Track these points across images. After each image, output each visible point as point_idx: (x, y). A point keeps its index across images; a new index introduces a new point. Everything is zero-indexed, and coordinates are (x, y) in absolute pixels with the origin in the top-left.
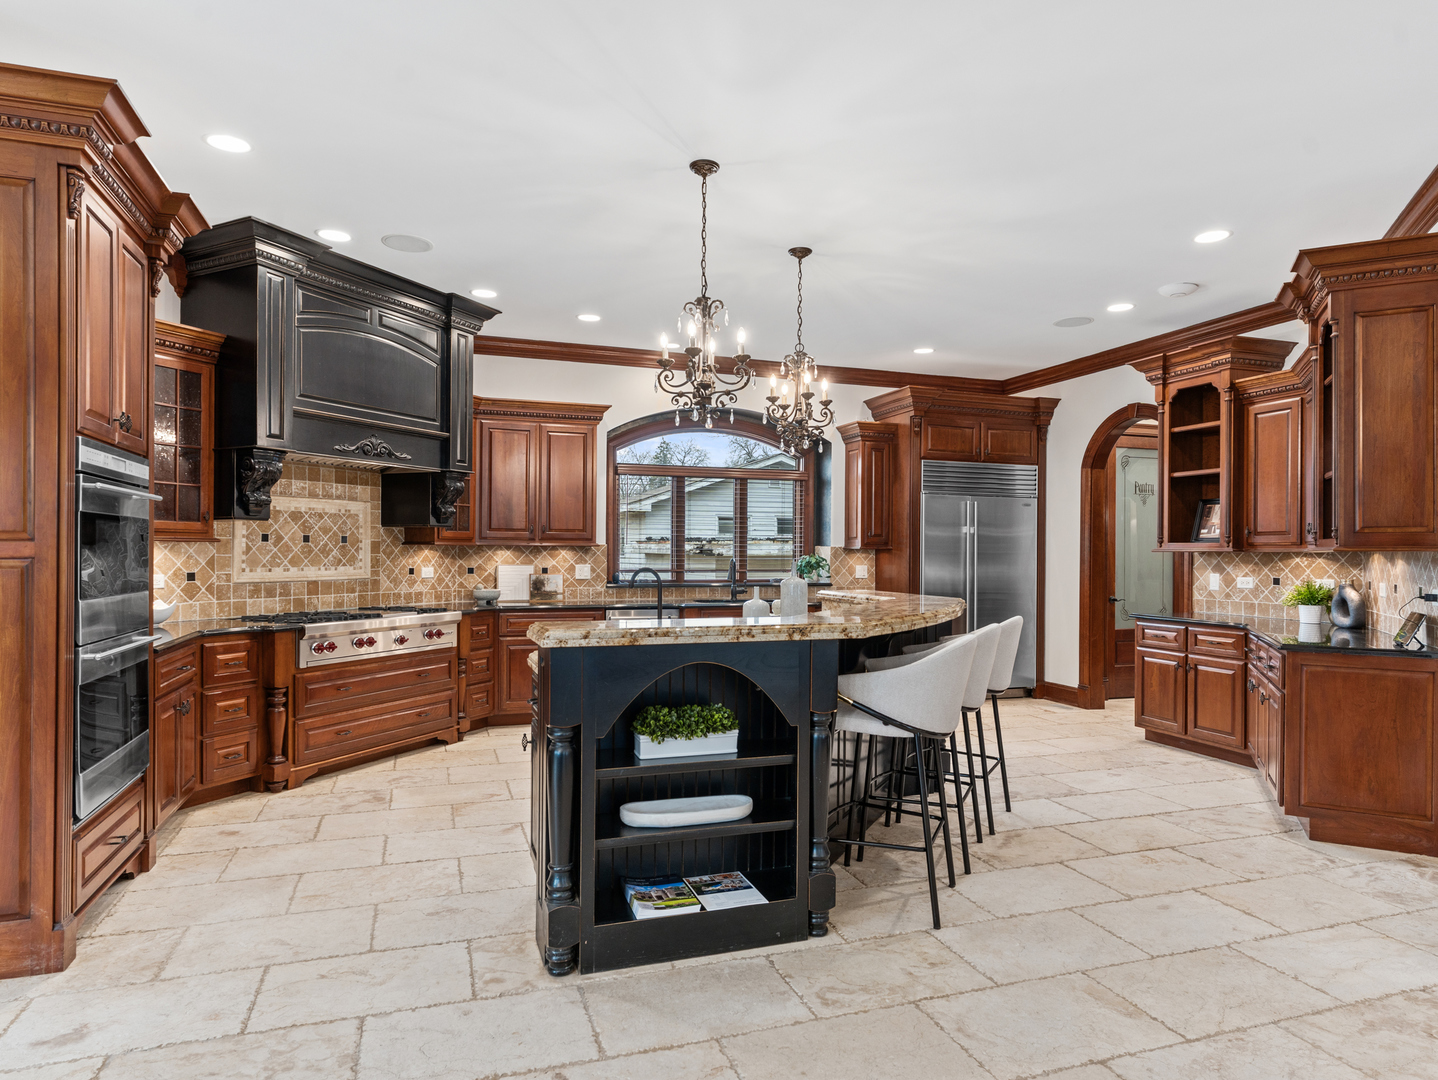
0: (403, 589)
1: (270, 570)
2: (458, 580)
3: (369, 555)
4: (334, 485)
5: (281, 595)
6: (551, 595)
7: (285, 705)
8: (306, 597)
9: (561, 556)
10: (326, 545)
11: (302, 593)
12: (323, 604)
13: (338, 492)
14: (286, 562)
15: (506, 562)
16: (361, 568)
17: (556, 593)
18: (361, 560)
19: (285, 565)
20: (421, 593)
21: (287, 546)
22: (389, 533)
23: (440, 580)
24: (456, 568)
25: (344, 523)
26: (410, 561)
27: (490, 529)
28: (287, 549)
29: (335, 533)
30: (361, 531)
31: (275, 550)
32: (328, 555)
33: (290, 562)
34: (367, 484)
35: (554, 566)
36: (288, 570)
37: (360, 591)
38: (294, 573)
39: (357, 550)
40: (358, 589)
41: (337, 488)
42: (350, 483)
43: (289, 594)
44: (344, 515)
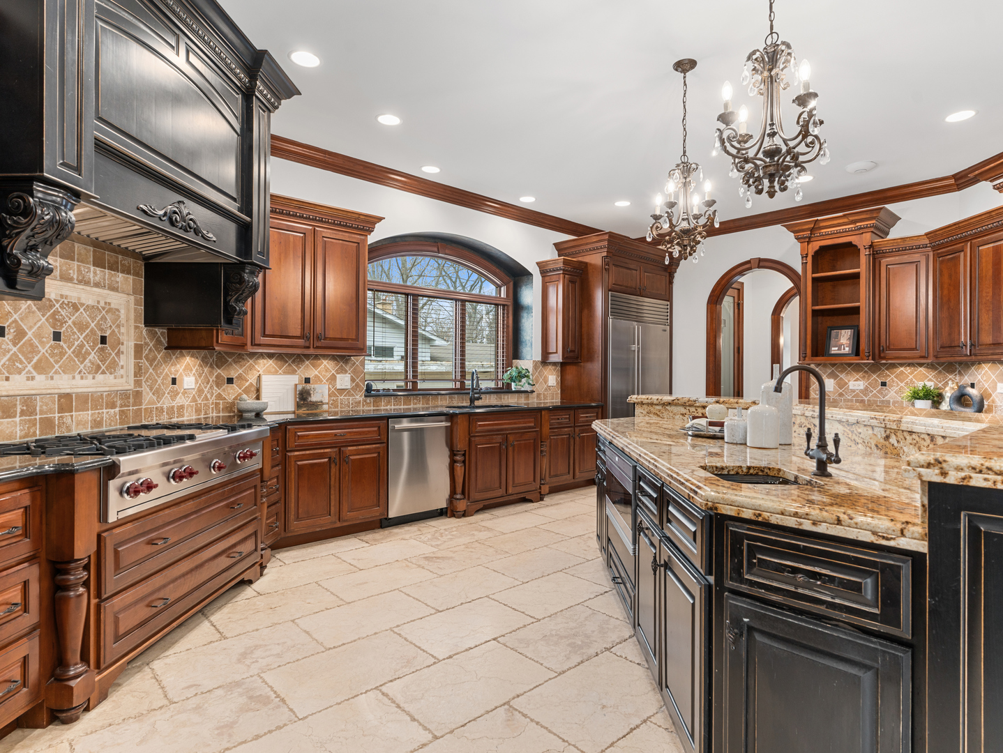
0: (166, 402)
1: (7, 379)
2: (216, 391)
3: (132, 361)
4: (92, 268)
5: (23, 413)
6: (316, 405)
7: (86, 584)
8: (57, 415)
9: (322, 366)
10: (81, 346)
11: (51, 411)
12: (78, 424)
13: (97, 279)
14: (29, 367)
15: (268, 372)
16: (122, 377)
17: (322, 403)
18: (122, 367)
19: (29, 372)
20: (182, 407)
21: (32, 345)
22: (153, 335)
23: (200, 391)
24: (214, 378)
25: (104, 318)
26: (173, 369)
27: (265, 335)
28: (33, 349)
29: (92, 330)
30: (123, 330)
31: (15, 349)
32: (85, 359)
33: (36, 367)
34: (129, 273)
35: (316, 376)
36: (33, 378)
37: (121, 406)
38: (40, 384)
39: (118, 354)
40: (119, 403)
41: (95, 273)
42: (111, 268)
43: (33, 412)
44: (104, 308)
